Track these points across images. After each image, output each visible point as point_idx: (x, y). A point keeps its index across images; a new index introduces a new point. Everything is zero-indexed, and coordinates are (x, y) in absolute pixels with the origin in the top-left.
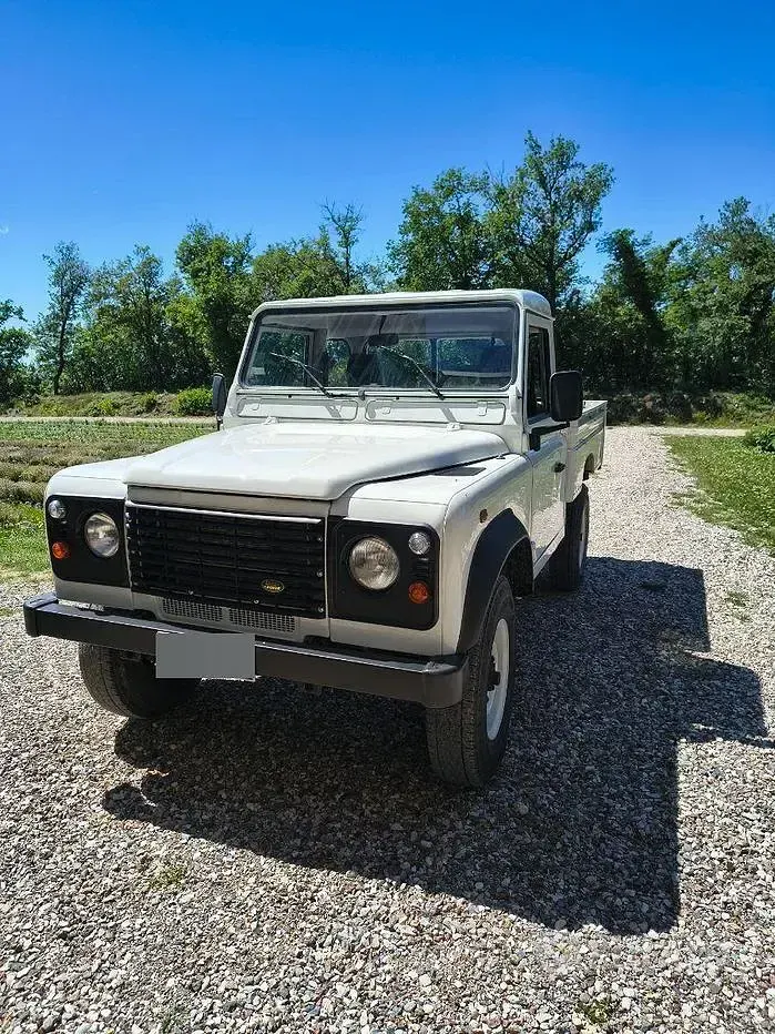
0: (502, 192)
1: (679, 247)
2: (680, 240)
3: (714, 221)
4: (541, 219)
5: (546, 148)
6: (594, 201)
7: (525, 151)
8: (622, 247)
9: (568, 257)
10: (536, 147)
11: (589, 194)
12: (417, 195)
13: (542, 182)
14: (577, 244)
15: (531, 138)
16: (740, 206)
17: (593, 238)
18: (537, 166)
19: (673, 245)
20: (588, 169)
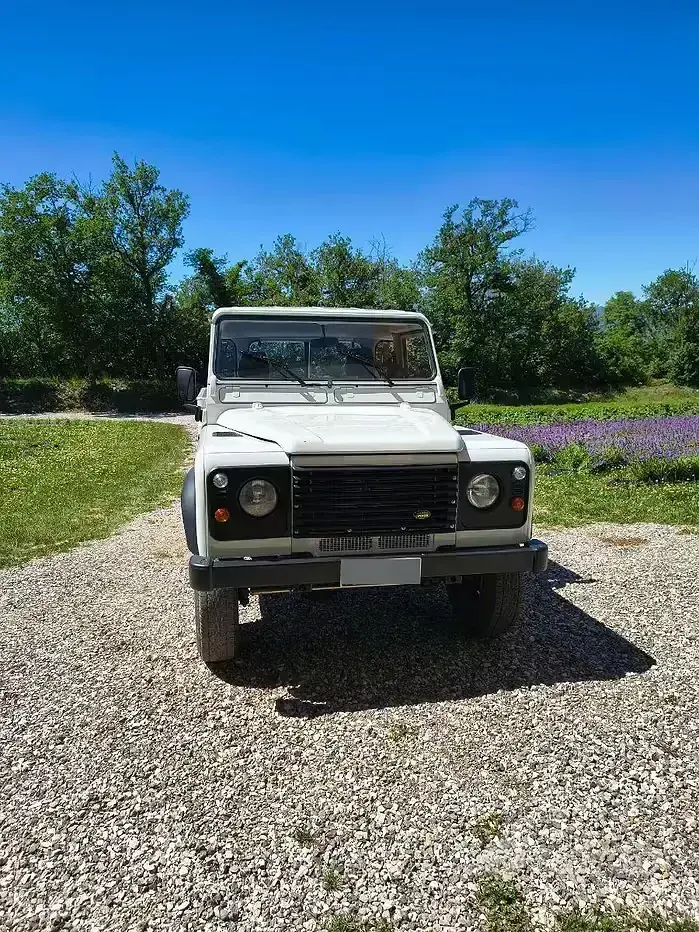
0: (91, 202)
1: (245, 268)
2: (245, 262)
3: (271, 250)
4: (132, 231)
5: (132, 169)
6: (176, 221)
7: (113, 168)
8: (205, 263)
9: (158, 267)
10: (123, 167)
11: (171, 215)
12: (7, 192)
13: (131, 199)
14: (166, 257)
15: (118, 158)
16: (288, 242)
17: (179, 253)
18: (123, 183)
19: (241, 266)
20: (167, 193)
